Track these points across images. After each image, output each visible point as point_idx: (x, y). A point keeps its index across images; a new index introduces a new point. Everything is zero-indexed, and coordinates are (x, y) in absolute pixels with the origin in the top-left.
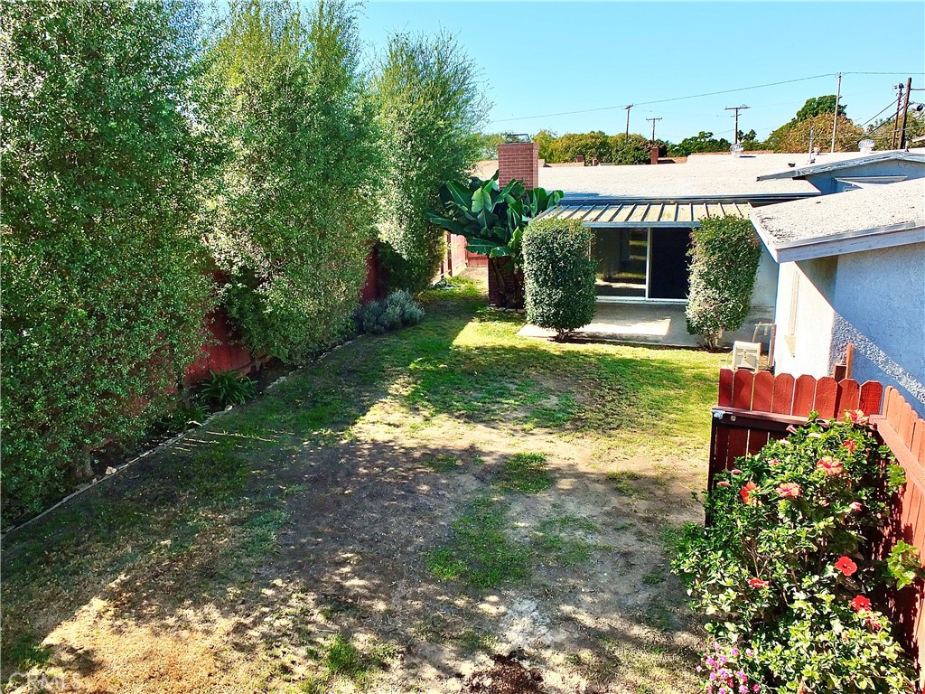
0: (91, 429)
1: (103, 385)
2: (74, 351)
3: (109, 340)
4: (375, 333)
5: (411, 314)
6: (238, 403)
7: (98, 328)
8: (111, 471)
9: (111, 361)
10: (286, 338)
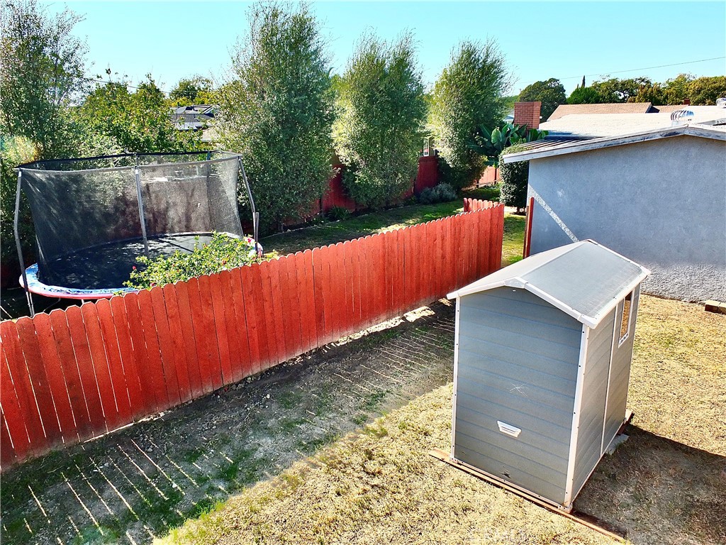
0: (283, 211)
1: (287, 196)
2: (279, 182)
3: (290, 181)
4: (425, 204)
5: (446, 196)
6: (342, 219)
7: (286, 176)
8: (289, 230)
9: (290, 189)
10: (366, 195)
